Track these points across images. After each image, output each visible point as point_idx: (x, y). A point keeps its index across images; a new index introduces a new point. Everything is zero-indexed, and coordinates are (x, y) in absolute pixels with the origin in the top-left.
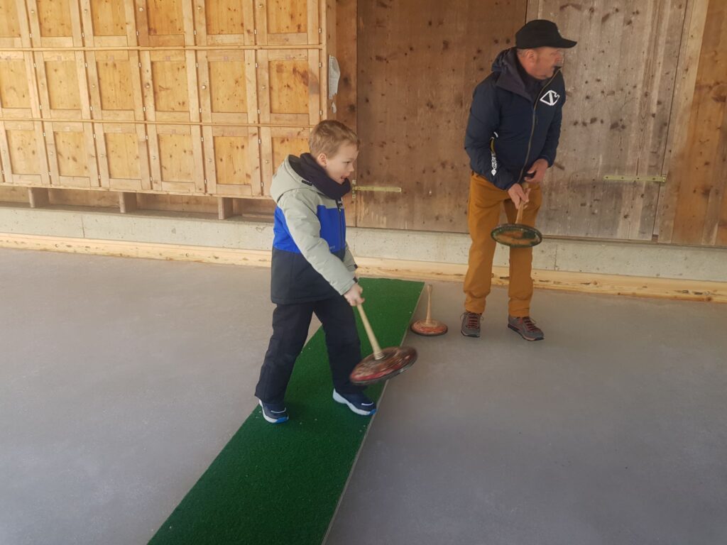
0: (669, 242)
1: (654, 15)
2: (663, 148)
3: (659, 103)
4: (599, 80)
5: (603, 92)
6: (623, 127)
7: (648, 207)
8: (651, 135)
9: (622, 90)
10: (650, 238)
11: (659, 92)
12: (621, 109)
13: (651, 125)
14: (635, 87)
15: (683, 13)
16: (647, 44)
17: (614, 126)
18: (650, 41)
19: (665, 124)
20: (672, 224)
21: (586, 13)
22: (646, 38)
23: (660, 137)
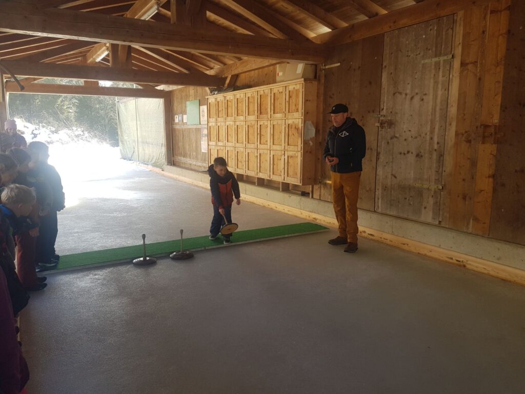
0: (447, 226)
1: (433, 95)
2: (441, 169)
3: (438, 143)
4: (410, 131)
5: (412, 137)
6: (422, 156)
7: (435, 203)
8: (435, 161)
9: (420, 136)
10: (437, 223)
11: (438, 137)
12: (420, 146)
13: (435, 156)
14: (426, 134)
15: (447, 93)
16: (431, 111)
17: (417, 155)
18: (432, 109)
19: (441, 156)
20: (448, 216)
21: (404, 96)
22: (430, 108)
23: (439, 163)
